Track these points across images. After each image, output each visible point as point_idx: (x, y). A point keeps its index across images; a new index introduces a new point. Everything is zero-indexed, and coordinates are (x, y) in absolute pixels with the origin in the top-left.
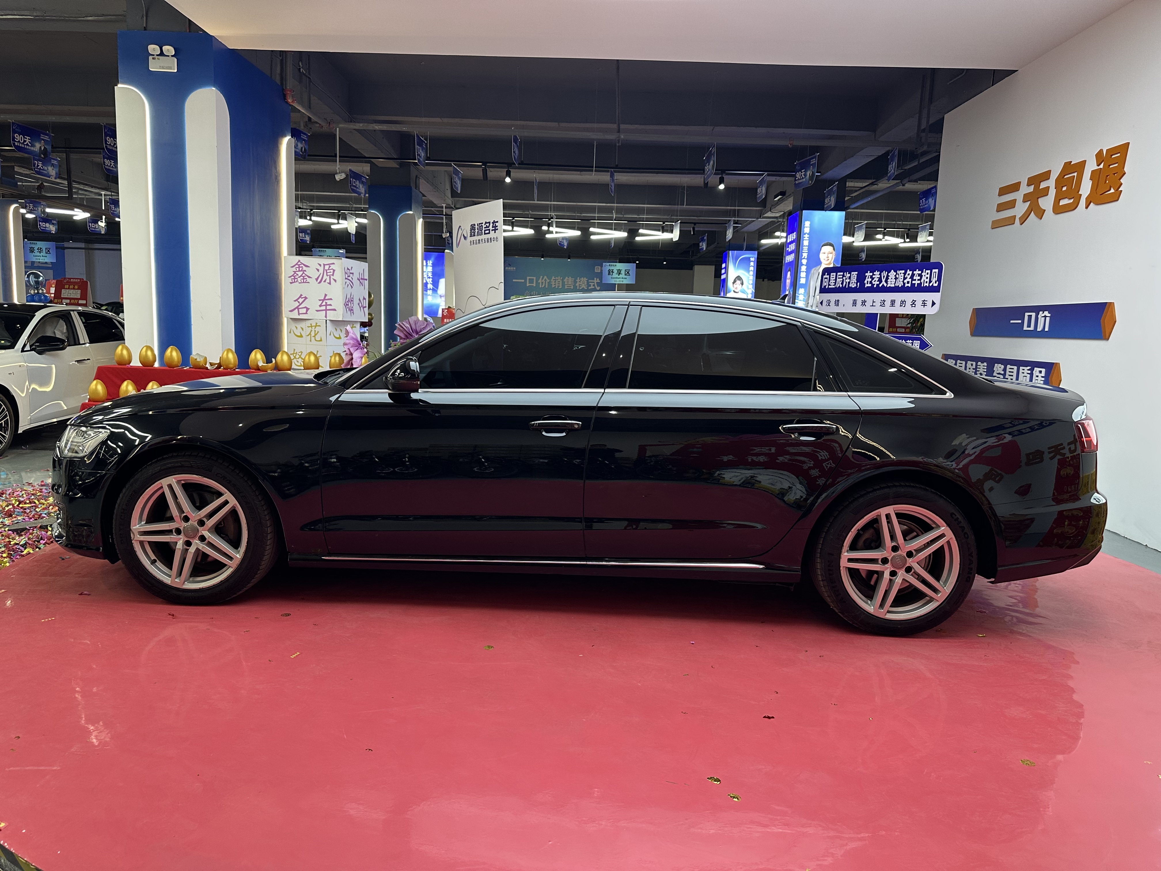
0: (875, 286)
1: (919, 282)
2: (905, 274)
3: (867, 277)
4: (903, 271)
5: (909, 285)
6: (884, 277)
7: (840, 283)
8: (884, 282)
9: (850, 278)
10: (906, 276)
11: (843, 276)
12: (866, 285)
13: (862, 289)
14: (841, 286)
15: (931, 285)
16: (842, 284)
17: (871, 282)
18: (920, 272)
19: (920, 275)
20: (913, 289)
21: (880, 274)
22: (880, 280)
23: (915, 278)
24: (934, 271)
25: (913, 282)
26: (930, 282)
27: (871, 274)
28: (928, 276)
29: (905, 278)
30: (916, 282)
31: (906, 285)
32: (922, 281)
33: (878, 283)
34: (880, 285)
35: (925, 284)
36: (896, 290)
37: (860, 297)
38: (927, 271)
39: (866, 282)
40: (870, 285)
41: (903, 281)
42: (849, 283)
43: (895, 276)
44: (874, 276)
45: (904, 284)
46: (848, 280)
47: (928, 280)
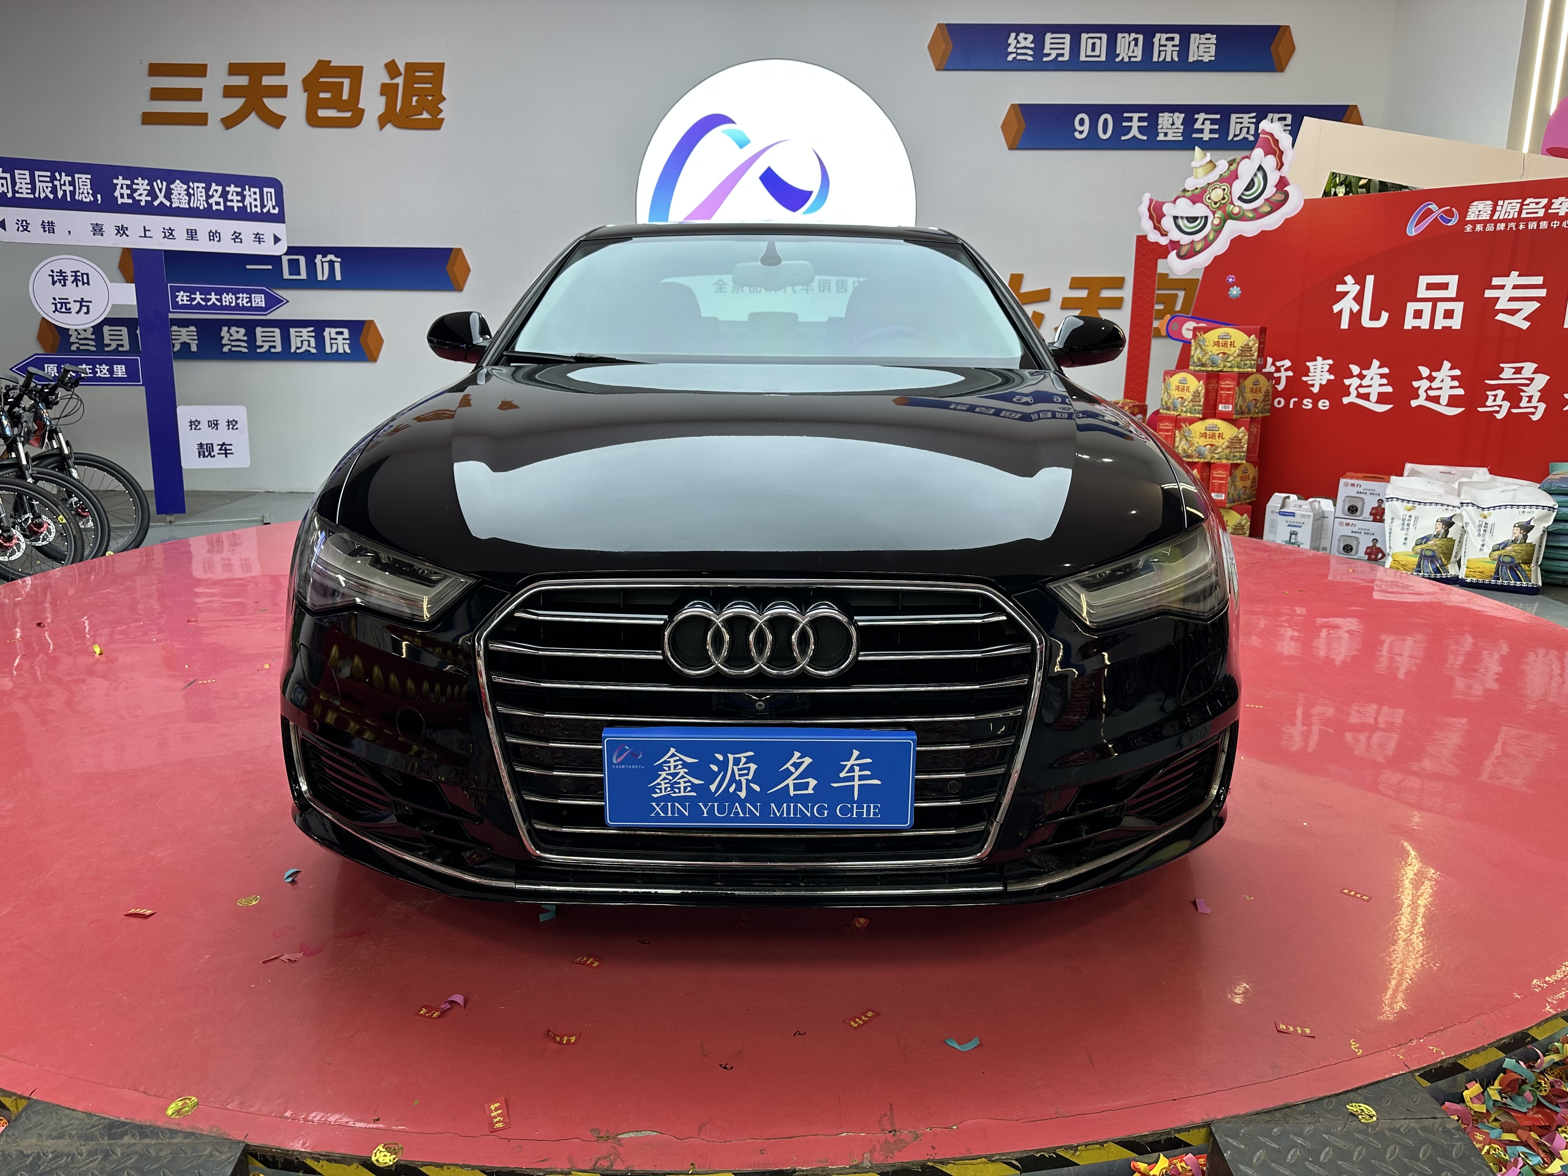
0: (143, 204)
1: (241, 205)
2: (207, 189)
3: (119, 187)
4: (204, 185)
5: (222, 208)
6: (160, 190)
7: (48, 191)
8: (161, 198)
9: (72, 183)
10: (210, 193)
11: (53, 178)
12: (120, 201)
13: (110, 206)
14: (51, 196)
15: (265, 210)
16: (54, 190)
17: (130, 196)
18: (239, 190)
19: (241, 194)
20: (228, 214)
21: (150, 184)
22: (152, 193)
23: (230, 197)
24: (265, 190)
25: (229, 204)
26: (263, 206)
27: (129, 182)
28: (258, 197)
29: (208, 197)
30: (236, 205)
31: (215, 207)
32: (247, 202)
33: (149, 199)
34: (156, 203)
35: (254, 210)
36: (192, 213)
37: (109, 220)
38: (253, 190)
39: (117, 194)
40: (130, 201)
41: (207, 201)
42: (73, 193)
43: (187, 190)
44: (135, 187)
45: (210, 205)
46: (68, 188)
47: (258, 203)
